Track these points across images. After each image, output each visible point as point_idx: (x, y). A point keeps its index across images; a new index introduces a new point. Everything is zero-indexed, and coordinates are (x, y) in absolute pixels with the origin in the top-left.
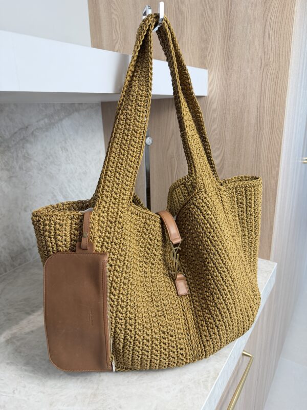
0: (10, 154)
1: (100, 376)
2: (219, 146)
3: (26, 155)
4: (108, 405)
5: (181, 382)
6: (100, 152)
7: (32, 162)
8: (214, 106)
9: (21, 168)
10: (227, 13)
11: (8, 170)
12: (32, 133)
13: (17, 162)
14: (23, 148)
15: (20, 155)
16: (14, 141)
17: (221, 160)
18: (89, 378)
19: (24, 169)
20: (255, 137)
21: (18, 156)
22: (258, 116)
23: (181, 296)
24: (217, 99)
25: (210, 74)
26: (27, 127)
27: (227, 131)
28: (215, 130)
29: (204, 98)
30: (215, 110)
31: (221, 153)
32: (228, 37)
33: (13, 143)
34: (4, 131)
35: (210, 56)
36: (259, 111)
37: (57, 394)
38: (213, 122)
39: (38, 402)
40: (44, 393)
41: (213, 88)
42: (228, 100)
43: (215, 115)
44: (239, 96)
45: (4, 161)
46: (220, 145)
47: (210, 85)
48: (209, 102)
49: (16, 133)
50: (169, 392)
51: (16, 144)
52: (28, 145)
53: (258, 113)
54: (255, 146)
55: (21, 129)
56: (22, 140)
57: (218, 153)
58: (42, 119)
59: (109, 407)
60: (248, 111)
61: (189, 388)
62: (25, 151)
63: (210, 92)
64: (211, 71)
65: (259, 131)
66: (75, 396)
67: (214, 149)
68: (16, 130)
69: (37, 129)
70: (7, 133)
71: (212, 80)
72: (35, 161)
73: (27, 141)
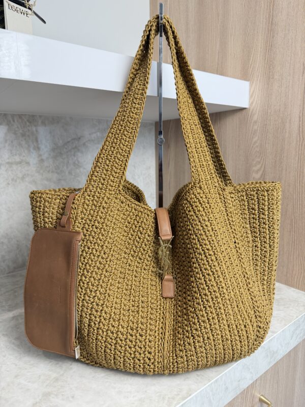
0: (61, 160)
1: (71, 365)
2: (259, 160)
3: (77, 162)
4: (63, 392)
5: (146, 392)
6: (150, 168)
7: (82, 169)
8: (255, 118)
9: (70, 173)
10: (269, 23)
11: (58, 173)
12: (84, 144)
13: (67, 167)
14: (74, 156)
15: (70, 161)
16: (66, 149)
17: (262, 174)
18: (60, 363)
19: (73, 174)
20: (298, 149)
21: (68, 162)
22: (301, 126)
23: (166, 298)
24: (258, 110)
25: (251, 86)
26: (79, 138)
27: (268, 143)
28: (256, 142)
29: (245, 110)
30: (255, 122)
31: (261, 167)
32: (270, 47)
33: (65, 150)
34: (58, 139)
35: (252, 68)
36: (301, 119)
37: (26, 369)
38: (254, 134)
39: (8, 371)
40: (16, 365)
41: (254, 100)
42: (269, 111)
43: (256, 127)
44: (280, 105)
45: (55, 165)
46: (260, 158)
47: (251, 96)
48: (250, 115)
49: (69, 142)
50: (128, 397)
51: (67, 152)
52: (79, 154)
53: (301, 123)
54: (297, 158)
55: (74, 139)
56: (74, 148)
57: (259, 166)
58: (95, 133)
59: (63, 393)
60: (290, 120)
61: (150, 400)
62: (75, 158)
63: (251, 104)
64: (253, 83)
65: (301, 142)
66: (40, 376)
67: (255, 163)
68: (69, 139)
69: (89, 140)
70: (61, 142)
71: (254, 91)
72: (84, 169)
73: (79, 150)
